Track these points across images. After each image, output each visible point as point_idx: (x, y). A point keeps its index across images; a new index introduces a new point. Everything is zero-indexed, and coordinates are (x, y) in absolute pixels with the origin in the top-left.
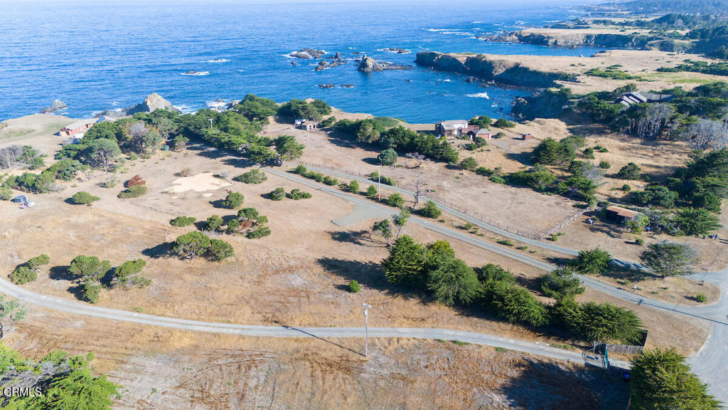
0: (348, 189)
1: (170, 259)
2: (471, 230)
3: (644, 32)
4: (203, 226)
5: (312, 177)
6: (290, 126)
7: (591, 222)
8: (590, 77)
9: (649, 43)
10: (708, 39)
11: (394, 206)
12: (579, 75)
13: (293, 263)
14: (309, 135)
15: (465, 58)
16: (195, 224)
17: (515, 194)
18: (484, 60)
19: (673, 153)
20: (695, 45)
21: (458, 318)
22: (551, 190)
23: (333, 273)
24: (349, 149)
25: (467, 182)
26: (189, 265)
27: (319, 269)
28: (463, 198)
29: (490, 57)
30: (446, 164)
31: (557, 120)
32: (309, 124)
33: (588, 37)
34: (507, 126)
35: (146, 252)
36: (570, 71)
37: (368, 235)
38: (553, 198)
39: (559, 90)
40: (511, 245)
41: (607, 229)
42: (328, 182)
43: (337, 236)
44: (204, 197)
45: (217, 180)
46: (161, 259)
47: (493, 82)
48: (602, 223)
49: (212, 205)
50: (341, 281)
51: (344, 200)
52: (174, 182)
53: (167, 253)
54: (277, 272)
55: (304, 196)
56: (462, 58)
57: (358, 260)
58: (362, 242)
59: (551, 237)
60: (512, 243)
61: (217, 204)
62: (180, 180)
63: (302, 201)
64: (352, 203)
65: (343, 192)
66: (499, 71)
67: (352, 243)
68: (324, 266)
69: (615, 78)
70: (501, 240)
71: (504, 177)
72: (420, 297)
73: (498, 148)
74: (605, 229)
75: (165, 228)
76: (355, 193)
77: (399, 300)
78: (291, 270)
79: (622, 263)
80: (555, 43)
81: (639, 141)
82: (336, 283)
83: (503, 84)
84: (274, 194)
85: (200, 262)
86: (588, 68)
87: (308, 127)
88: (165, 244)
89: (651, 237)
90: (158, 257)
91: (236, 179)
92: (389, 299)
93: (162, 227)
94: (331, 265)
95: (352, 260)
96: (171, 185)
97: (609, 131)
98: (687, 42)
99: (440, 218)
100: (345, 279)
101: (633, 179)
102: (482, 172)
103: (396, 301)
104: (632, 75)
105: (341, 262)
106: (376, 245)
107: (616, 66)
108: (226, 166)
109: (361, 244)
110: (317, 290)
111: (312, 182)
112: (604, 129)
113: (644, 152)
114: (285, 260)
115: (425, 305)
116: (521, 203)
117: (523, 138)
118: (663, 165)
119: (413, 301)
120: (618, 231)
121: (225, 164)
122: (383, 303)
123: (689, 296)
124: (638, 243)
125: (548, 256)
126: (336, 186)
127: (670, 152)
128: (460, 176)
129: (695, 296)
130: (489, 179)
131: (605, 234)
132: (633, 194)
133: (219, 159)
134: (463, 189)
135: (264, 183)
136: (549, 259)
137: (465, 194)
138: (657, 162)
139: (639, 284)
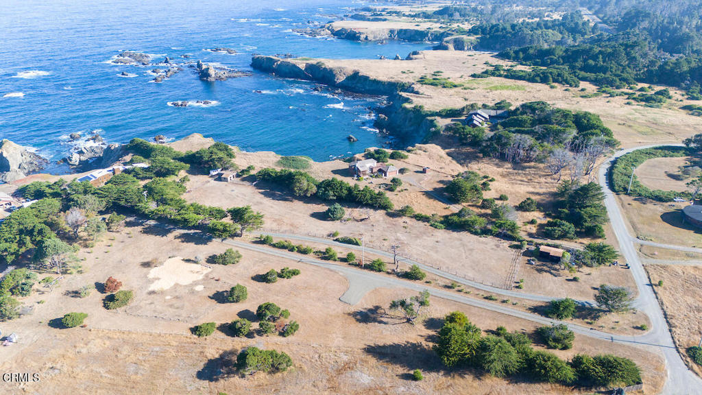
0: (326, 256)
1: (232, 379)
2: (457, 288)
3: (435, 27)
4: (231, 330)
5: (283, 247)
6: (204, 178)
7: (534, 263)
9: (446, 39)
11: (380, 271)
12: (413, 84)
13: (345, 358)
14: (234, 187)
15: (304, 65)
16: (218, 328)
17: (461, 240)
18: (323, 66)
20: (479, 40)
21: (510, 386)
22: (485, 232)
23: (387, 362)
24: (287, 202)
25: (416, 232)
26: (256, 383)
27: (372, 361)
28: (424, 251)
29: (329, 63)
30: (385, 212)
32: (229, 174)
33: (392, 31)
35: (201, 376)
36: (405, 79)
37: (383, 311)
38: (490, 241)
39: (413, 106)
40: (496, 300)
41: (548, 269)
42: (303, 251)
43: (358, 317)
44: (198, 292)
45: (193, 266)
46: (222, 381)
47: (340, 91)
48: (540, 263)
49: (214, 300)
50: (401, 370)
51: (331, 271)
52: (150, 276)
53: (224, 373)
54: (339, 372)
55: (295, 273)
56: (302, 66)
58: (384, 320)
59: (517, 285)
60: (496, 298)
61: (220, 298)
62: (153, 272)
63: (294, 279)
64: (342, 274)
65: (323, 261)
66: (341, 79)
67: (376, 323)
68: (374, 356)
69: (444, 87)
70: (485, 296)
71: (442, 222)
72: (471, 372)
73: (411, 185)
74: (545, 268)
75: (193, 340)
76: (335, 260)
77: (458, 381)
78: (348, 367)
79: (578, 303)
80: (366, 38)
81: (509, 165)
82: (397, 373)
85: (262, 376)
86: (418, 75)
87: (229, 179)
88: (210, 361)
89: (579, 271)
90: (217, 380)
91: (212, 260)
92: (449, 380)
93: (189, 340)
94: (382, 353)
95: (391, 343)
96: (151, 281)
97: (481, 155)
98: (473, 38)
99: (425, 280)
100: (401, 367)
101: (533, 211)
102: (419, 218)
104: (456, 83)
105: (384, 347)
106: (397, 321)
107: (438, 72)
108: (185, 243)
109: (385, 323)
110: (388, 385)
111: (285, 252)
112: (476, 153)
113: (520, 178)
114: (335, 356)
115: (480, 379)
116: (471, 250)
117: (424, 171)
118: (541, 191)
119: (469, 378)
120: (556, 270)
121: (183, 242)
122: (448, 386)
123: (635, 326)
124: (575, 279)
125: (528, 306)
126: (312, 254)
127: (537, 177)
128: (406, 225)
129: (639, 326)
130: (431, 225)
131: (548, 274)
132: (541, 226)
133: (171, 236)
134: (418, 241)
135: (241, 260)
136: (530, 309)
137: (424, 247)
138: (534, 187)
139: (600, 322)
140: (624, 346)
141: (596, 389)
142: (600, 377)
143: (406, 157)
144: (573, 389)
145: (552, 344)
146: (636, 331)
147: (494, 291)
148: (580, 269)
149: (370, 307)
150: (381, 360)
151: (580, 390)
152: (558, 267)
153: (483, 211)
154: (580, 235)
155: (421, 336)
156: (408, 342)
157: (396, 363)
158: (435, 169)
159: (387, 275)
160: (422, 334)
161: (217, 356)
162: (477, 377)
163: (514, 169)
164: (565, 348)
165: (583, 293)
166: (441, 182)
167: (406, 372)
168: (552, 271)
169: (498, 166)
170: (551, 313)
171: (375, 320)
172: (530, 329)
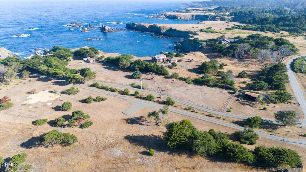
0: (124, 93)
1: (39, 148)
2: (191, 110)
3: (213, 14)
4: (53, 123)
5: (103, 88)
6: (81, 61)
7: (240, 100)
8: (202, 33)
9: (216, 18)
10: (237, 16)
11: (150, 100)
12: (197, 32)
13: (112, 141)
14: (92, 65)
15: (148, 26)
16: (47, 122)
17: (201, 89)
18: (156, 26)
19: (252, 65)
20: (233, 18)
21: (210, 163)
22: (215, 86)
23: (136, 144)
24: (115, 71)
25: (177, 85)
26: (52, 151)
27: (127, 143)
28: (179, 93)
29: (159, 25)
30: (164, 76)
31: (199, 52)
32: (91, 60)
33: (192, 16)
34: (181, 56)
35: (23, 145)
36: (193, 30)
37: (144, 119)
38: (218, 90)
39: (194, 39)
40: (214, 117)
41: (249, 104)
42: (112, 90)
43: (129, 121)
44: (48, 105)
45: (53, 95)
46: (33, 148)
47: (162, 36)
48: (244, 101)
49: (54, 109)
50: (142, 149)
51: (124, 99)
52: (28, 98)
53: (37, 144)
54: (105, 148)
55: (103, 99)
56: (147, 26)
57: (146, 134)
58: (143, 123)
59: (228, 110)
60: (213, 116)
61: (57, 109)
62: (31, 96)
63: (102, 102)
64: (129, 101)
65: (122, 95)
66: (164, 31)
67: (138, 125)
68: (129, 141)
69: (211, 33)
70: (207, 114)
71: (192, 81)
72: (186, 153)
73: (182, 66)
74: (247, 103)
75: (30, 127)
76: (128, 95)
77: (177, 157)
78: (112, 146)
79: (265, 120)
80: (180, 18)
81: (237, 60)
82: (140, 151)
83: (167, 37)
84: (87, 100)
85: (58, 148)
86: (200, 29)
87: (91, 61)
88: (33, 138)
89: (268, 105)
90: (31, 148)
91: (63, 93)
92: (171, 157)
93: (28, 127)
94: (133, 140)
95: (142, 135)
96: (27, 100)
97: (223, 56)
98: (230, 17)
99: (174, 105)
100: (143, 147)
101: (245, 78)
102: (181, 79)
103: (175, 158)
104: (217, 31)
105: (137, 136)
106: (151, 124)
107: (210, 28)
108: (55, 85)
109: (143, 125)
110: (131, 157)
111: (104, 91)
112: (220, 55)
113: (241, 65)
114: (106, 139)
115: (191, 158)
116: (206, 93)
117: (191, 61)
118: (252, 70)
119: (184, 156)
120: (253, 104)
121: (54, 84)
122: (169, 160)
123: (300, 134)
124: (264, 109)
125: (232, 121)
126: (117, 92)
127: (251, 64)
128: (173, 82)
129: (303, 134)
130: (186, 82)
131: (249, 106)
132: (249, 84)
133: (49, 82)
134: (177, 88)
135: (78, 93)
136: (233, 122)
137: (179, 91)
138: (249, 69)
139: (277, 131)
140: (292, 145)
141: (269, 169)
142: (272, 160)
143: (183, 56)
144: (253, 168)
145: (244, 141)
146: (301, 137)
147: (213, 113)
148: (269, 105)
149: (138, 116)
150: (132, 143)
151: (257, 169)
152: (255, 103)
153: (217, 77)
154: (271, 89)
155: (162, 132)
156: (152, 135)
157: (141, 145)
158: (197, 61)
159: (154, 103)
160: (163, 131)
161: (38, 135)
162: (189, 156)
163: (239, 61)
164: (252, 144)
165: (268, 116)
166: (198, 66)
167: (145, 150)
168: (251, 105)
169: (230, 60)
170: (246, 124)
171: (138, 123)
172: (231, 132)
